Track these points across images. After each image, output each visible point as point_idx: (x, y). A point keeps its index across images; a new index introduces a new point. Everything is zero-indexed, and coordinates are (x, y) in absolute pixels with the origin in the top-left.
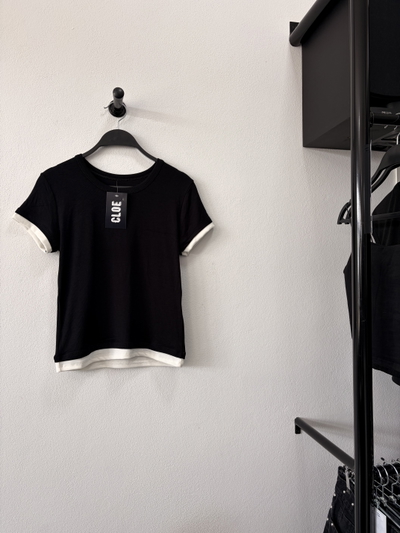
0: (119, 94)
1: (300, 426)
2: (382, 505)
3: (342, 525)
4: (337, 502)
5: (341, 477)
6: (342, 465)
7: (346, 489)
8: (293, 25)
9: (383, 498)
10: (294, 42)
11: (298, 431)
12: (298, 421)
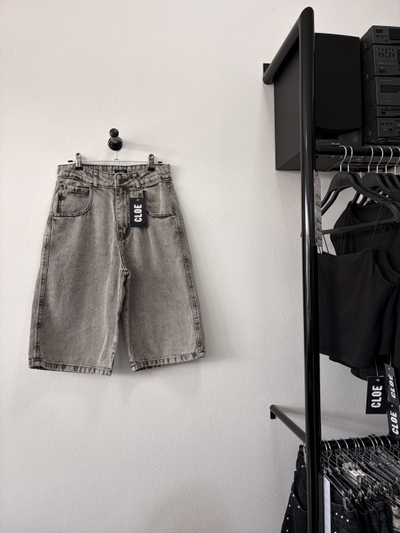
0: (114, 133)
1: (275, 413)
2: (328, 474)
3: (300, 495)
4: (297, 475)
5: (301, 453)
6: (302, 443)
7: (304, 464)
8: (266, 66)
9: (328, 469)
10: (266, 81)
11: (273, 416)
12: (273, 408)
